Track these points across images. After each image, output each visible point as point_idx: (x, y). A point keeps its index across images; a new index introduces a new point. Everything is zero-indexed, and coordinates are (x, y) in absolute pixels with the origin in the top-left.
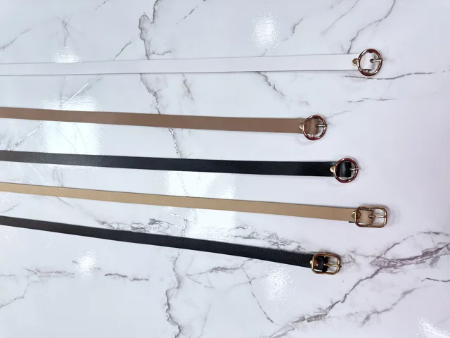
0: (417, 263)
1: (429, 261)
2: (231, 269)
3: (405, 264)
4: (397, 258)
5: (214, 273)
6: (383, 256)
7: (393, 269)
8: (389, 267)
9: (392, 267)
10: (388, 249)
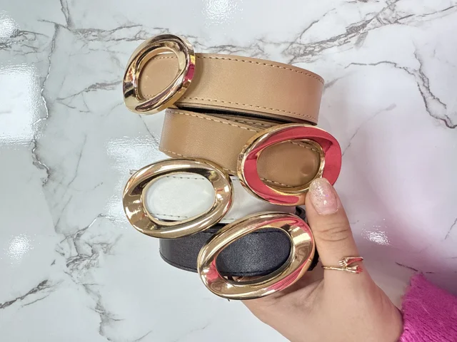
0: (340, 45)
1: (354, 40)
2: (111, 84)
3: (325, 48)
4: (316, 41)
5: (91, 93)
6: (298, 40)
7: (310, 56)
8: (305, 54)
9: (308, 54)
10: (304, 31)
